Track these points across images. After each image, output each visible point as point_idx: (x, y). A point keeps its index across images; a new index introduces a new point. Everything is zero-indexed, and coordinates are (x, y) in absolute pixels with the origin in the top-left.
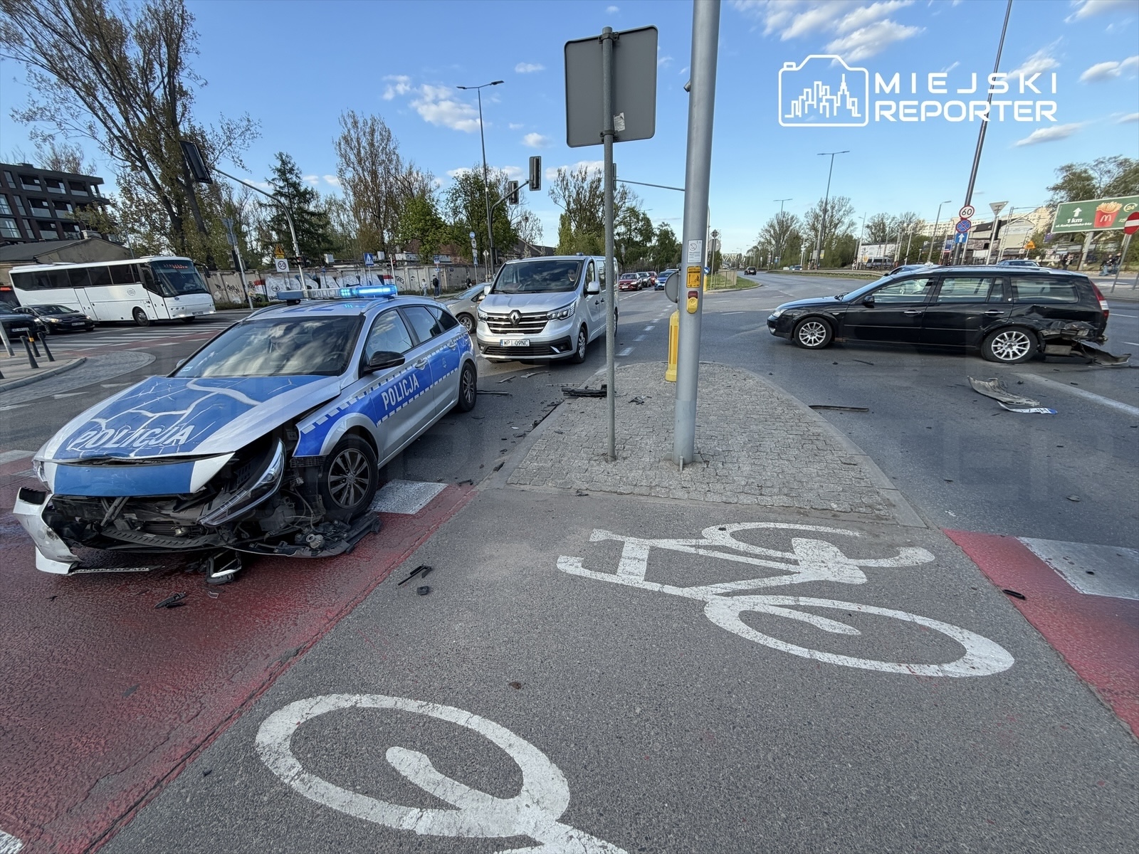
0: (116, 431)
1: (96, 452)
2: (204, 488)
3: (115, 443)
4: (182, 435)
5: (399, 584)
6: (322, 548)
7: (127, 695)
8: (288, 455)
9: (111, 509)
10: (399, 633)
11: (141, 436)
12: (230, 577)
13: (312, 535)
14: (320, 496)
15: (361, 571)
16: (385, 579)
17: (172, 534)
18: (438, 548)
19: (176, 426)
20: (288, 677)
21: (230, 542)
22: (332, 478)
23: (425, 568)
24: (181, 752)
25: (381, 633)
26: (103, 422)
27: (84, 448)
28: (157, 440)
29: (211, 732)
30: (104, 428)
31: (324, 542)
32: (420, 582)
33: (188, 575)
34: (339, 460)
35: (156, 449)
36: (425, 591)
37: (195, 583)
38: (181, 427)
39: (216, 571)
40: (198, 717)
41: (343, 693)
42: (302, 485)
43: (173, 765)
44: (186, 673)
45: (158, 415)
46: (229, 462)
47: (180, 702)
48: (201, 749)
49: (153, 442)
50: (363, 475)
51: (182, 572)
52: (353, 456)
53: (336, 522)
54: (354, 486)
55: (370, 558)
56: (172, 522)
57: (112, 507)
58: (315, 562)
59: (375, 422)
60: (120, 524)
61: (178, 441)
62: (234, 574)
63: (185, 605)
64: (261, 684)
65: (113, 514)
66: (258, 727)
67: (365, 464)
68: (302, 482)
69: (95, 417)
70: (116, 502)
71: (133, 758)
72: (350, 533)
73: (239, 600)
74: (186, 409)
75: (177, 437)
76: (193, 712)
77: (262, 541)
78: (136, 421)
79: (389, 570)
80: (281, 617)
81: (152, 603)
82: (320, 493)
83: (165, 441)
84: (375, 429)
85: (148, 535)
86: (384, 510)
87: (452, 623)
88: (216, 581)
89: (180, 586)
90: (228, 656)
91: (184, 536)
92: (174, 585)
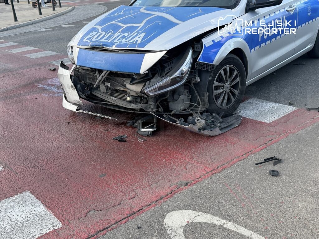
0: (106, 33)
1: (97, 43)
2: (147, 72)
3: (105, 39)
4: (139, 38)
5: (256, 164)
6: (204, 129)
7: (101, 177)
8: (194, 60)
9: (100, 77)
10: (255, 194)
11: (118, 36)
12: (150, 133)
13: (199, 118)
14: (208, 94)
15: (228, 150)
16: (245, 159)
17: (124, 99)
18: (287, 149)
19: (136, 32)
20: (180, 196)
21: (154, 110)
22: (216, 84)
23: (276, 159)
24: (126, 212)
25: (241, 190)
26: (99, 28)
27: (91, 41)
28: (126, 39)
29: (141, 208)
30: (100, 31)
31: (205, 125)
32: (270, 166)
33: (128, 127)
34: (222, 72)
35: (126, 44)
36: (275, 174)
37: (131, 132)
38: (138, 33)
39: (143, 128)
40: (134, 199)
41: (215, 215)
42: (199, 82)
43: (123, 217)
44: (128, 175)
45: (126, 25)
46: (163, 57)
47: (125, 188)
48: (136, 214)
49: (124, 40)
50: (235, 87)
51: (125, 125)
52: (232, 71)
53: (214, 114)
54: (228, 94)
55: (234, 144)
56: (126, 91)
57: (101, 76)
58: (198, 135)
59: (251, 49)
60: (103, 88)
61: (137, 41)
62: (152, 132)
63: (126, 142)
64: (166, 194)
65: (100, 81)
66: (165, 215)
67: (238, 79)
68: (199, 80)
69: (95, 25)
70: (103, 74)
71: (105, 206)
72: (222, 124)
73: (154, 147)
74: (141, 23)
75: (136, 38)
76: (132, 196)
77: (170, 115)
78: (115, 28)
79: (248, 154)
80: (177, 162)
81: (111, 137)
82: (208, 91)
83: (130, 40)
84: (250, 54)
85: (113, 98)
86: (245, 116)
87: (296, 200)
88: (142, 133)
89: (124, 132)
90: (149, 174)
91: (130, 102)
92: (121, 131)
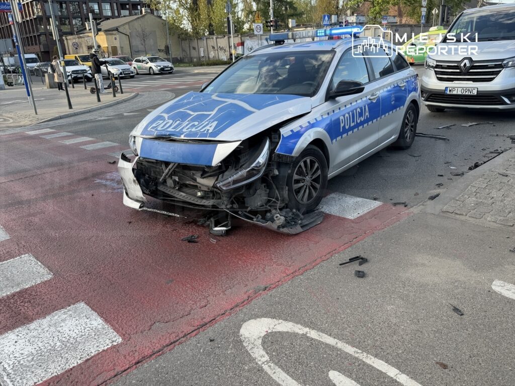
0: (173, 121)
1: (163, 133)
2: (220, 164)
3: (173, 128)
4: (211, 127)
5: (341, 265)
6: (283, 226)
7: (168, 283)
8: (272, 151)
9: (167, 171)
10: (340, 297)
11: (187, 125)
12: (223, 232)
13: (278, 215)
14: (287, 188)
15: (310, 250)
16: (328, 259)
17: (195, 195)
18: (373, 247)
19: (207, 121)
20: (258, 302)
21: (228, 207)
22: (296, 177)
23: (362, 259)
24: (196, 323)
25: (325, 294)
26: (166, 116)
27: (156, 130)
28: (196, 128)
29: (213, 318)
30: (167, 119)
31: (285, 223)
32: (356, 266)
33: (198, 226)
34: (302, 164)
35: (196, 134)
36: (361, 275)
37: (203, 232)
38: (210, 122)
39: (216, 226)
40: (206, 307)
41: (297, 323)
42: (277, 176)
43: (193, 329)
44: (199, 281)
45: (196, 113)
46: (237, 148)
47: (196, 296)
48: (208, 325)
49: (194, 130)
50: (316, 180)
51: (196, 224)
52: (312, 163)
53: (294, 210)
54: (309, 189)
55: (316, 243)
56: (197, 186)
57: (168, 169)
58: (277, 235)
59: (332, 140)
60: (170, 182)
61: (208, 130)
62: (226, 230)
63: (197, 242)
64: (242, 300)
65: (167, 174)
66: (241, 325)
67: (319, 172)
68: (278, 173)
69: (161, 113)
70: (170, 166)
71: (172, 317)
72: (303, 221)
73: (229, 248)
74: (212, 111)
75: (207, 128)
76: (203, 304)
77: (246, 212)
78: (184, 116)
79: (331, 253)
80: (255, 264)
81: (179, 237)
82: (287, 185)
83: (201, 129)
84: (332, 145)
85: (182, 193)
86: (328, 212)
87: (385, 304)
88: (215, 233)
89: (194, 231)
90: (222, 278)
91: (202, 198)
92: (191, 230)
